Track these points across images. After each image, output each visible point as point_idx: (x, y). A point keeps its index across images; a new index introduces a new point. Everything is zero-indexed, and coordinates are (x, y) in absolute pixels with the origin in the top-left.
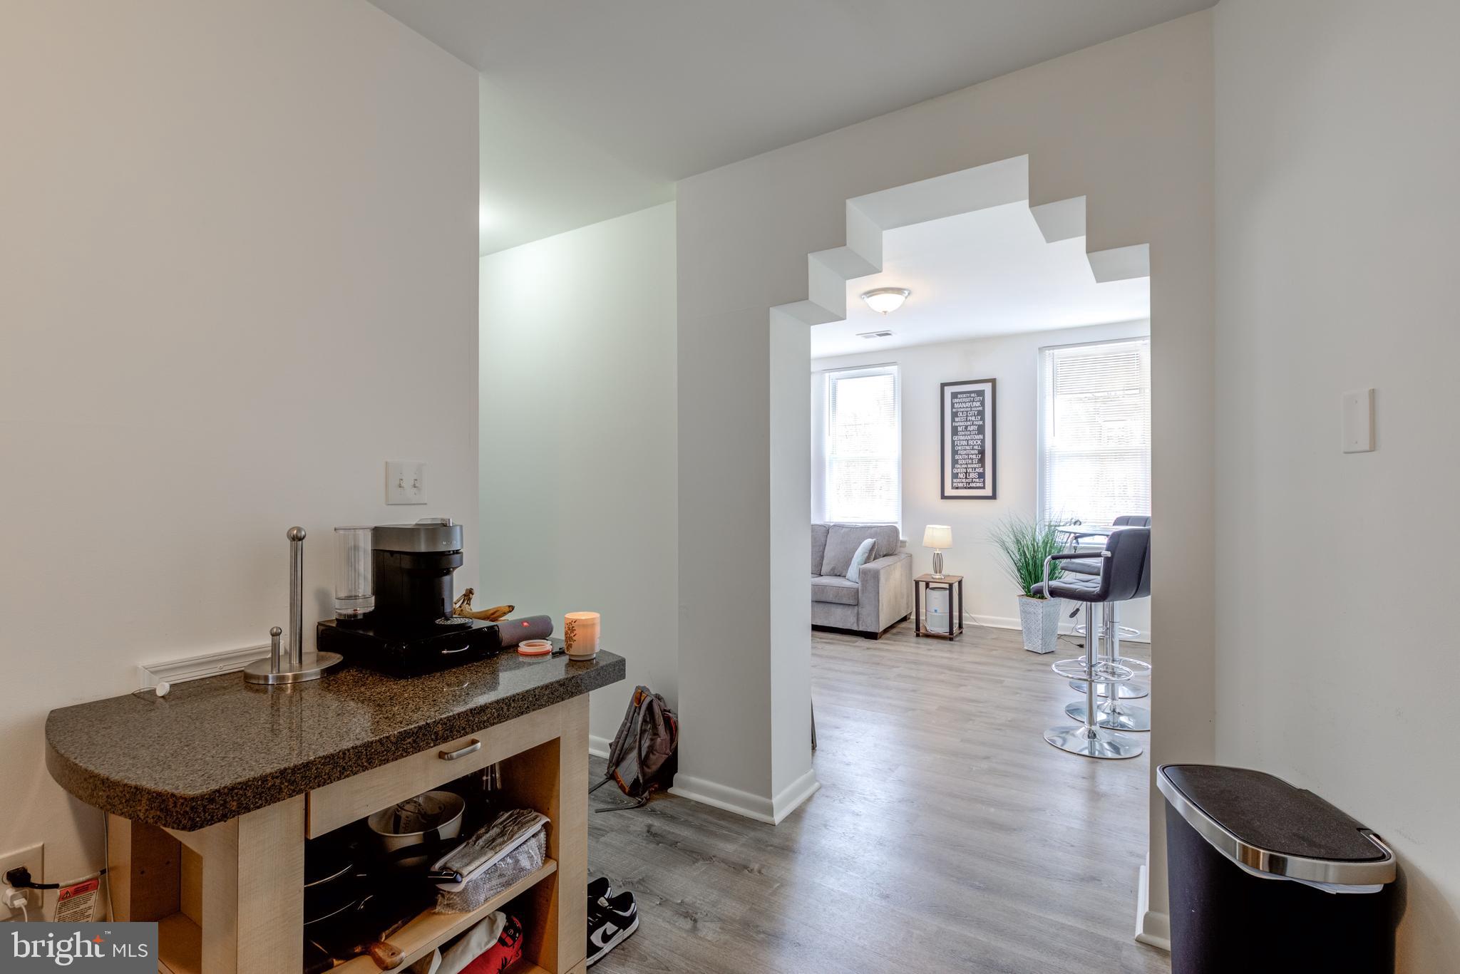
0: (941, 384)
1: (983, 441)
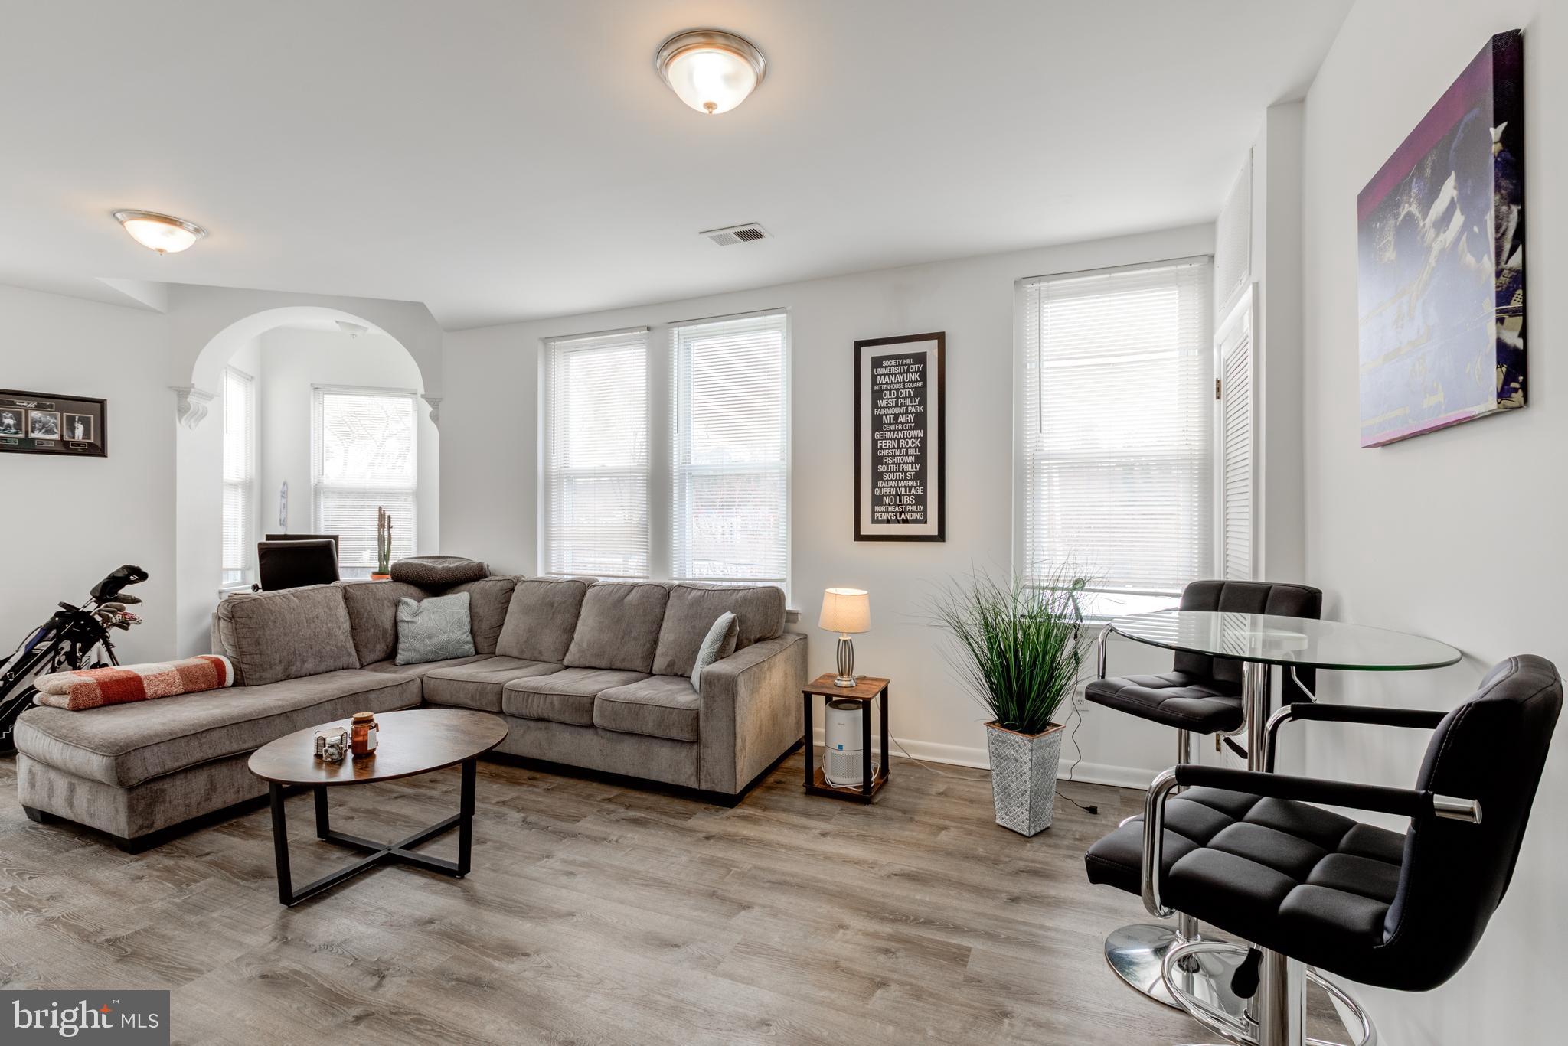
0: (856, 343)
1: (924, 440)
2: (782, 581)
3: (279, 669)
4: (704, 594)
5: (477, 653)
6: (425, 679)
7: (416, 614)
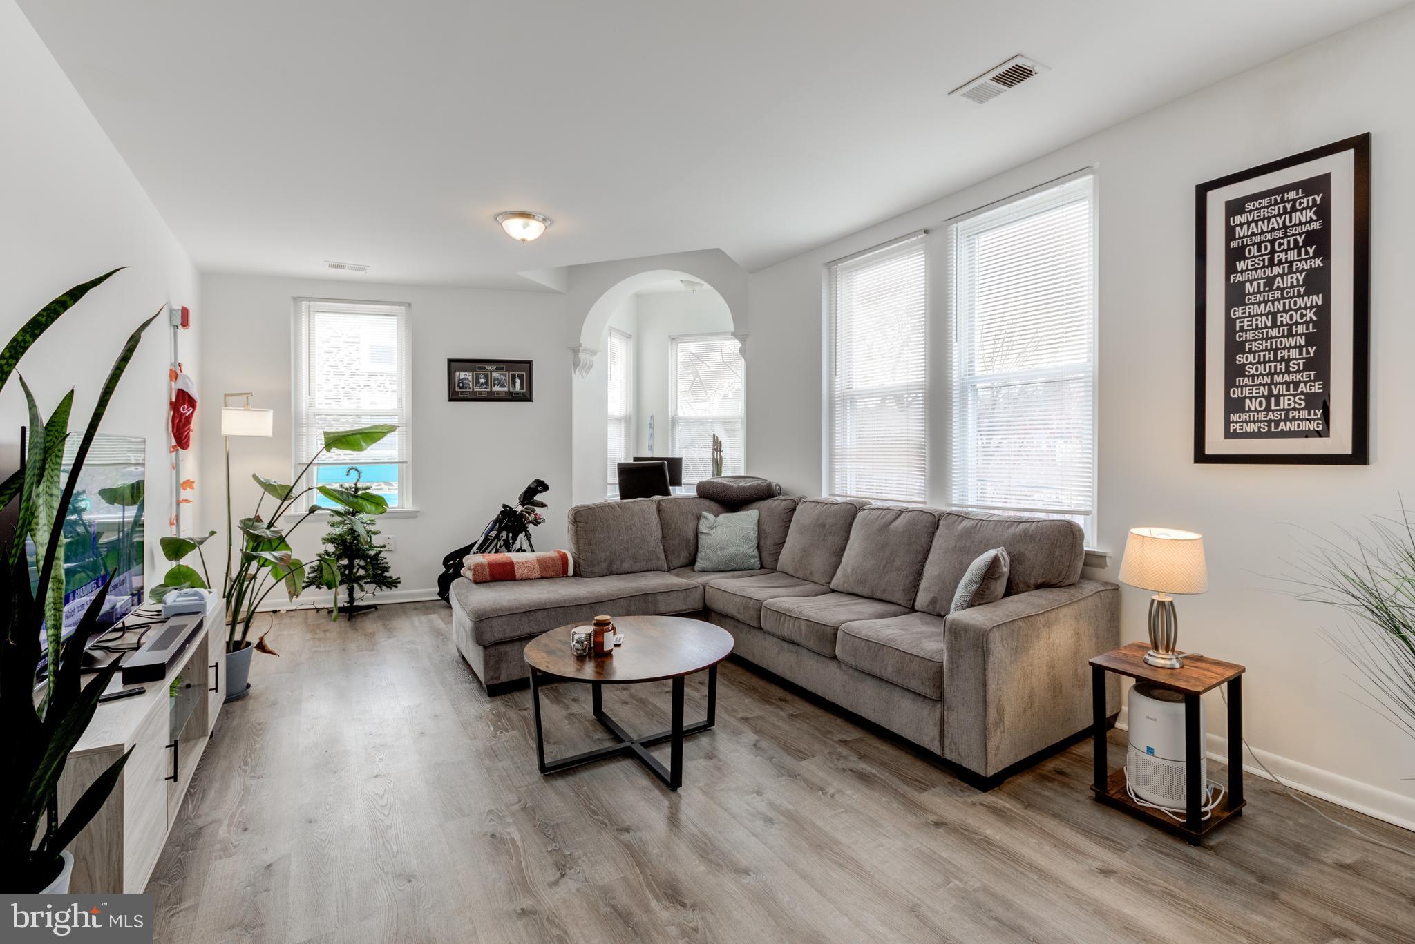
0: (1198, 186)
1: (1324, 312)
2: (1086, 513)
3: (604, 565)
4: (978, 523)
5: (762, 567)
6: (707, 587)
7: (712, 527)
